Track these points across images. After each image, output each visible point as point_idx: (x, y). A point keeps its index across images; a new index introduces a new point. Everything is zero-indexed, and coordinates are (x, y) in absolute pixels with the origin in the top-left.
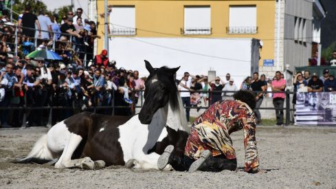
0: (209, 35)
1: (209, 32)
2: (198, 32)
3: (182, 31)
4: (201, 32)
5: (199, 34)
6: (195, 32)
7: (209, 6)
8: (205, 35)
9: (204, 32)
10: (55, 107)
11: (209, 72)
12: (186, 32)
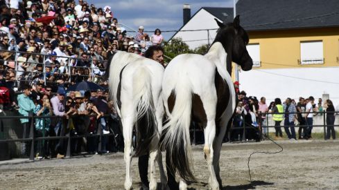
0: (322, 64)
1: (322, 62)
2: (313, 62)
3: (299, 62)
4: (315, 62)
5: (314, 64)
6: (310, 62)
7: (321, 41)
8: (319, 64)
9: (318, 62)
10: (197, 130)
11: (324, 95)
12: (303, 63)
